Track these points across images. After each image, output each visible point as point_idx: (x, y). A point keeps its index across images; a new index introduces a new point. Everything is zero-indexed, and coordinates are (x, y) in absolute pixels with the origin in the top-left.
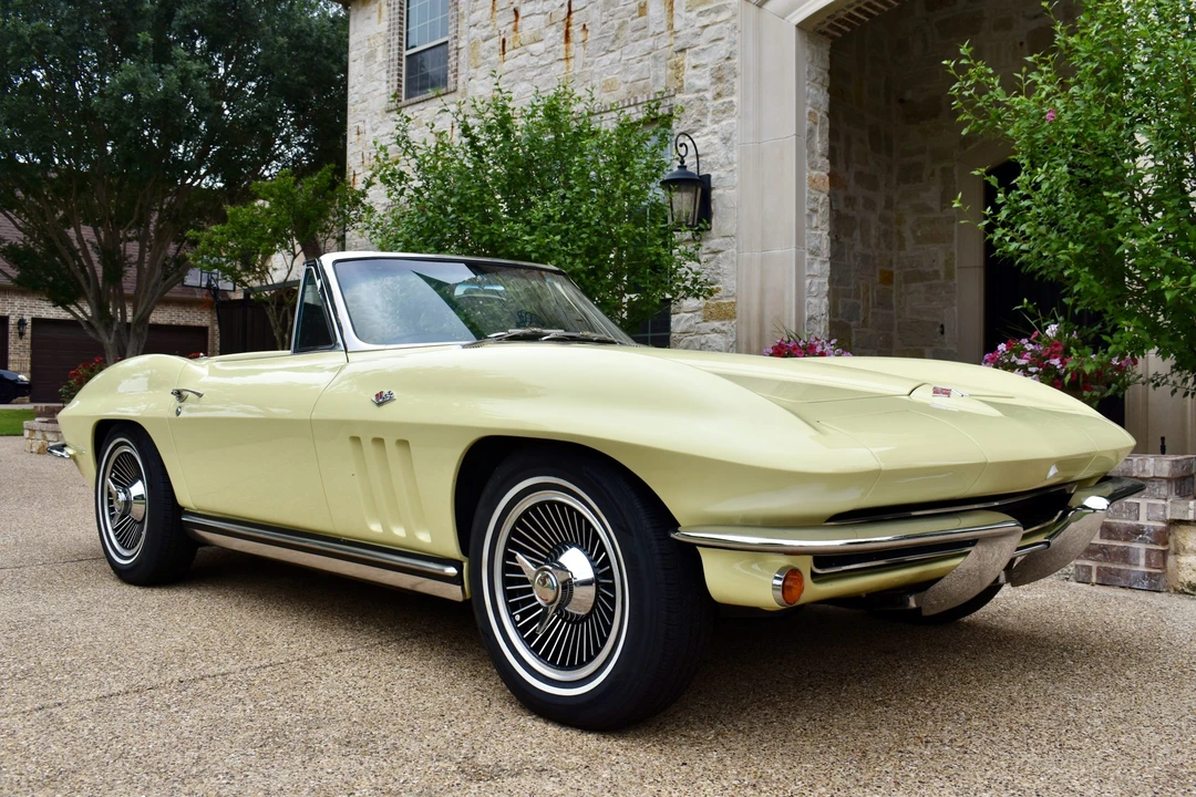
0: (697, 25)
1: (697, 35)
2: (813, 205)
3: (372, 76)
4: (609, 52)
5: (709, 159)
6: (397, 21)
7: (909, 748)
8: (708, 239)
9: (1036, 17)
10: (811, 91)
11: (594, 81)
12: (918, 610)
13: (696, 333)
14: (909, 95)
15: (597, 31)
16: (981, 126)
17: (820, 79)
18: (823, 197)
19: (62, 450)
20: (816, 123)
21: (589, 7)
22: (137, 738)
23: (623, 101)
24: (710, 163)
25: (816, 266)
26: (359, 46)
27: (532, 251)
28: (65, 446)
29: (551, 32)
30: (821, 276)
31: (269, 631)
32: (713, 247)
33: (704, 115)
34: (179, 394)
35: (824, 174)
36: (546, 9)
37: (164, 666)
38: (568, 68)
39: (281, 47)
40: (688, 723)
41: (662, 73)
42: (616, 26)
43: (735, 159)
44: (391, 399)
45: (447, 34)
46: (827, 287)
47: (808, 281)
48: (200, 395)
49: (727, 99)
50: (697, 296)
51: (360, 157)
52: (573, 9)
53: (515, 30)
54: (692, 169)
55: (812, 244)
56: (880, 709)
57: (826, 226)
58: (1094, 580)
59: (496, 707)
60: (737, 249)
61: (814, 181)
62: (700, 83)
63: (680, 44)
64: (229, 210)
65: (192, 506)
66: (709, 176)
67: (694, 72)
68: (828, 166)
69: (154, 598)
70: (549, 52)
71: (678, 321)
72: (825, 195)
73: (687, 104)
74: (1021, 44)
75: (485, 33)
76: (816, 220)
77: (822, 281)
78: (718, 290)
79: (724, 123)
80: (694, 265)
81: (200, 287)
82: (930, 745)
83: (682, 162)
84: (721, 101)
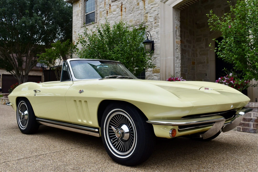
0: (150, 7)
1: (150, 10)
2: (177, 47)
3: (78, 19)
4: (131, 13)
5: (153, 37)
6: (83, 7)
7: (201, 169)
8: (153, 55)
9: (226, 5)
10: (176, 22)
11: (128, 20)
12: (202, 138)
13: (151, 76)
14: (198, 22)
15: (128, 9)
16: (214, 29)
17: (178, 19)
18: (179, 45)
19: (9, 104)
20: (177, 29)
21: (126, 4)
22: (26, 169)
23: (134, 24)
24: (154, 38)
25: (178, 61)
26: (75, 13)
27: (114, 58)
28: (10, 103)
29: (118, 9)
30: (179, 63)
31: (56, 144)
32: (155, 57)
33: (152, 27)
34: (35, 91)
35: (179, 40)
36: (117, 4)
37: (32, 152)
38: (122, 17)
39: (57, 13)
40: (150, 164)
41: (143, 18)
42: (132, 8)
43: (159, 37)
44: (83, 92)
45: (94, 10)
46: (180, 66)
47: (176, 64)
48: (40, 91)
49: (157, 24)
50: (151, 68)
51: (75, 37)
52: (123, 4)
53: (110, 9)
54: (150, 39)
55: (177, 56)
56: (194, 160)
57: (180, 52)
58: (241, 131)
59: (107, 161)
60: (160, 57)
61: (177, 42)
62: (151, 20)
63: (147, 12)
64: (46, 50)
65: (38, 116)
66: (153, 41)
67: (150, 18)
68: (180, 39)
69: (30, 137)
70: (117, 14)
71: (147, 73)
72: (180, 45)
73: (148, 25)
74: (223, 11)
75: (103, 10)
76: (177, 51)
77: (179, 64)
78: (156, 66)
79: (157, 29)
80: (151, 61)
81: (40, 67)
82: (205, 168)
83: (147, 38)
84: (156, 24)
